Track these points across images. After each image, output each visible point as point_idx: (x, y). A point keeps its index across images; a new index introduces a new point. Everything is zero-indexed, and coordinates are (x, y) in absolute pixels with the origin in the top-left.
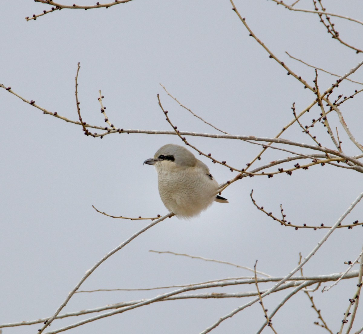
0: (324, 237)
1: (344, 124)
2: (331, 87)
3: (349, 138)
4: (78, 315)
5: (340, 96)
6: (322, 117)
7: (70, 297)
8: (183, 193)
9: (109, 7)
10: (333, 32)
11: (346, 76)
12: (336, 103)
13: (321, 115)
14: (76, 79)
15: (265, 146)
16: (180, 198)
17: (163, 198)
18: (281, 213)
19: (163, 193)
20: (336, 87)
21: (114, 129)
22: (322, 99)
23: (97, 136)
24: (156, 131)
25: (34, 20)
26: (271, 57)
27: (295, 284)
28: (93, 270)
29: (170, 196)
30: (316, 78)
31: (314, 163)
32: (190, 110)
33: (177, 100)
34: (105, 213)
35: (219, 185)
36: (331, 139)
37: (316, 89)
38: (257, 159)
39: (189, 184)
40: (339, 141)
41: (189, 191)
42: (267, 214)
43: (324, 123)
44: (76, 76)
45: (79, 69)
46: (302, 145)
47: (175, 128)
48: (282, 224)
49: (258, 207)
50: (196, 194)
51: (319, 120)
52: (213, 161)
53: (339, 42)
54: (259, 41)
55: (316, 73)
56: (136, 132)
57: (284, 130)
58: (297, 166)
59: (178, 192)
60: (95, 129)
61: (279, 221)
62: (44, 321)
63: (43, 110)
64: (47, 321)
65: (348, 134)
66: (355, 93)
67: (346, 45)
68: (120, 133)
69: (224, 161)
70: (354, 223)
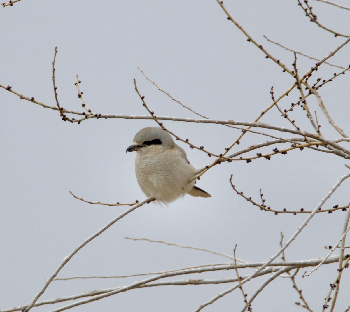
0: (305, 222)
1: (323, 107)
2: (310, 70)
3: (329, 122)
4: (53, 303)
5: (319, 80)
6: (301, 101)
7: (47, 285)
8: (160, 175)
10: (311, 15)
11: (325, 59)
12: (315, 87)
13: (300, 98)
14: (53, 64)
15: (244, 130)
16: (157, 180)
17: (140, 181)
18: (261, 198)
19: (140, 176)
20: (315, 70)
21: (92, 115)
22: (301, 83)
23: (75, 122)
24: (134, 116)
25: (10, 6)
26: (249, 40)
27: (274, 270)
28: (71, 257)
29: (147, 178)
30: (295, 61)
31: (292, 147)
32: (168, 94)
33: (156, 84)
34: (83, 199)
35: (198, 170)
36: (310, 123)
37: (295, 72)
38: (236, 144)
39: (166, 165)
40: (318, 125)
41: (166, 173)
42: (247, 199)
43: (303, 107)
44: (53, 60)
45: (56, 53)
46: (282, 129)
47: (152, 113)
48: (262, 209)
49: (237, 192)
51: (298, 103)
52: (190, 147)
53: (317, 25)
54: (237, 25)
55: (295, 56)
56: (114, 117)
57: (263, 113)
58: (276, 151)
59: (156, 173)
60: (72, 114)
61: (259, 206)
62: (22, 309)
63: (20, 96)
64: (25, 309)
65: (327, 118)
66: (334, 76)
67: (324, 28)
68: (98, 118)
69: (202, 146)
70: (334, 208)
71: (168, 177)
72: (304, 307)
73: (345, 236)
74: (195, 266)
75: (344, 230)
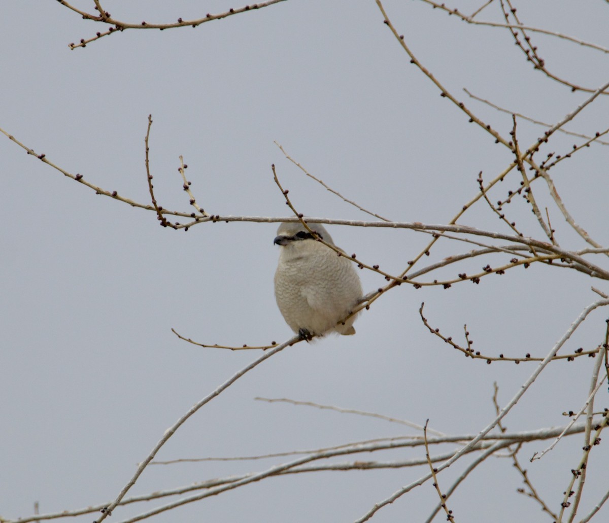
0: (531, 376)
1: (557, 197)
2: (536, 142)
3: (565, 219)
4: (148, 499)
5: (550, 155)
6: (523, 187)
7: (140, 471)
8: (320, 286)
9: (197, 25)
10: (535, 60)
11: (560, 125)
12: (545, 166)
13: (522, 183)
14: (146, 141)
15: (436, 234)
16: (314, 295)
18: (465, 338)
20: (544, 143)
21: (205, 216)
22: (523, 161)
23: (180, 228)
24: (269, 217)
25: (81, 47)
26: (444, 95)
28: (175, 429)
30: (514, 128)
31: (512, 264)
32: (321, 182)
33: (302, 166)
34: (191, 340)
36: (538, 223)
37: (513, 144)
38: (425, 255)
40: (551, 229)
42: (445, 339)
43: (527, 197)
44: (146, 135)
45: (150, 124)
46: (495, 235)
47: (300, 216)
48: (467, 355)
49: (430, 329)
50: (339, 290)
51: (519, 192)
52: (359, 266)
54: (425, 71)
55: (514, 121)
56: (239, 220)
57: (465, 208)
58: (488, 270)
60: (175, 216)
61: (463, 350)
62: (102, 509)
63: (95, 189)
64: (106, 509)
65: (563, 213)
66: (573, 149)
67: (556, 79)
68: (214, 222)
69: (376, 265)
70: (576, 352)
71: (332, 291)
72: (530, 495)
73: (593, 398)
74: (363, 440)
75: (591, 388)
